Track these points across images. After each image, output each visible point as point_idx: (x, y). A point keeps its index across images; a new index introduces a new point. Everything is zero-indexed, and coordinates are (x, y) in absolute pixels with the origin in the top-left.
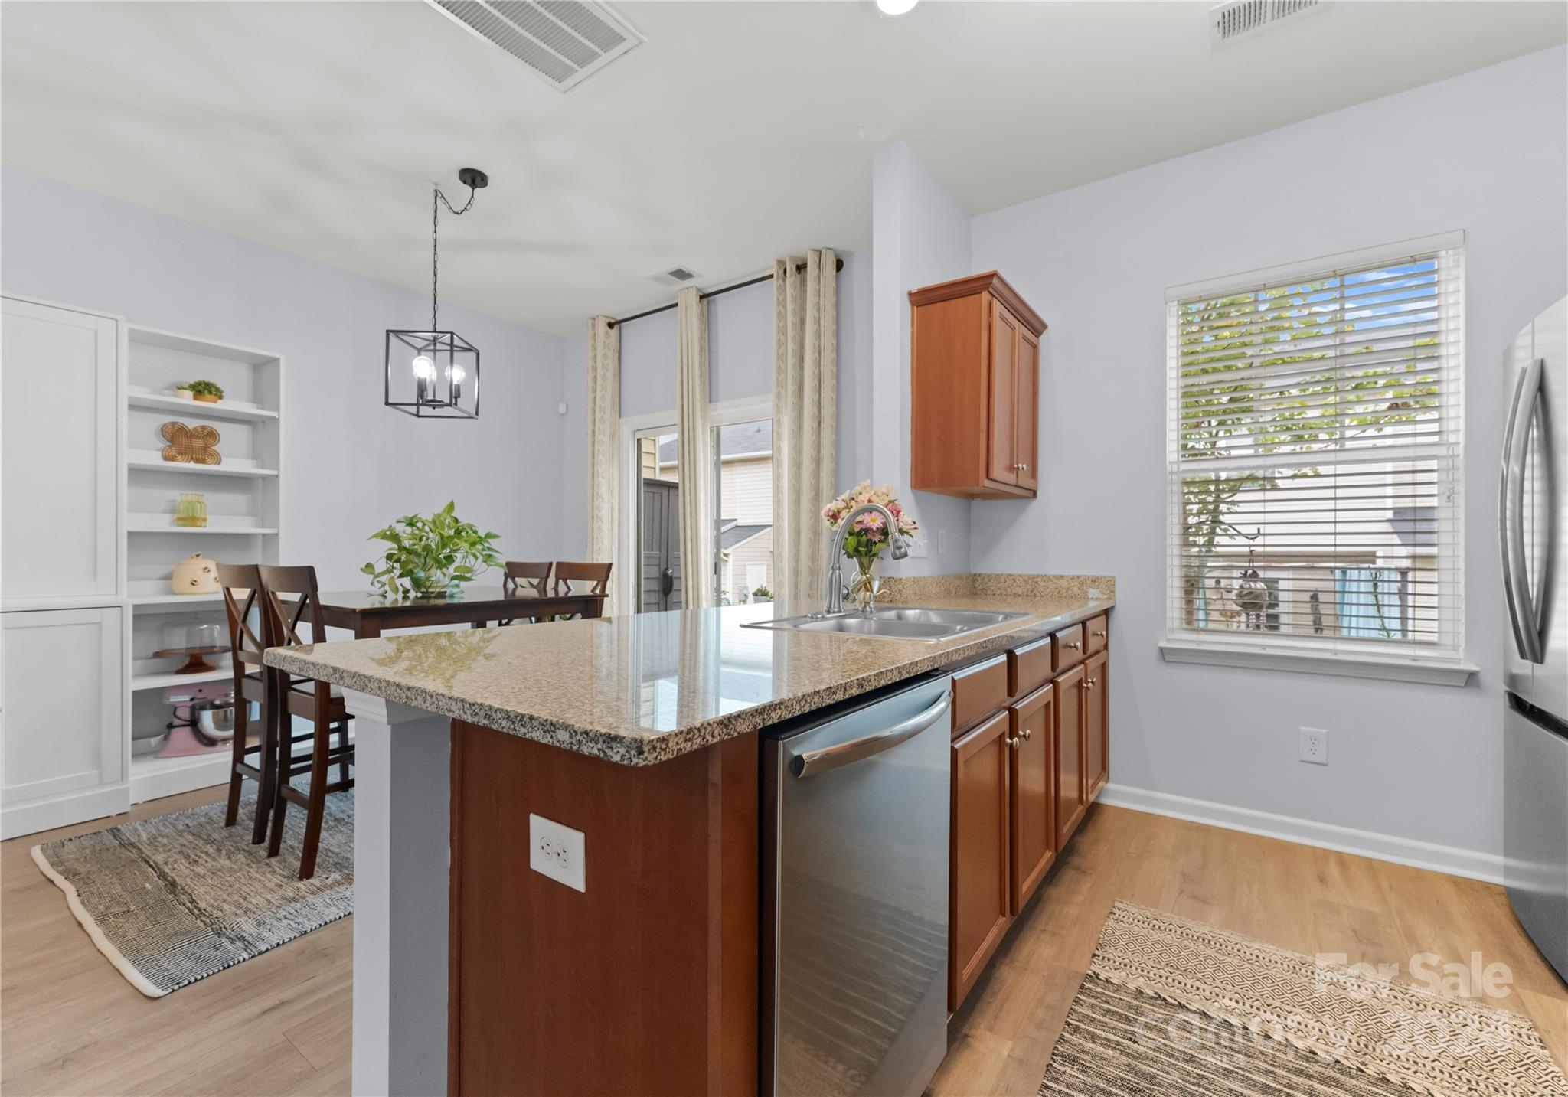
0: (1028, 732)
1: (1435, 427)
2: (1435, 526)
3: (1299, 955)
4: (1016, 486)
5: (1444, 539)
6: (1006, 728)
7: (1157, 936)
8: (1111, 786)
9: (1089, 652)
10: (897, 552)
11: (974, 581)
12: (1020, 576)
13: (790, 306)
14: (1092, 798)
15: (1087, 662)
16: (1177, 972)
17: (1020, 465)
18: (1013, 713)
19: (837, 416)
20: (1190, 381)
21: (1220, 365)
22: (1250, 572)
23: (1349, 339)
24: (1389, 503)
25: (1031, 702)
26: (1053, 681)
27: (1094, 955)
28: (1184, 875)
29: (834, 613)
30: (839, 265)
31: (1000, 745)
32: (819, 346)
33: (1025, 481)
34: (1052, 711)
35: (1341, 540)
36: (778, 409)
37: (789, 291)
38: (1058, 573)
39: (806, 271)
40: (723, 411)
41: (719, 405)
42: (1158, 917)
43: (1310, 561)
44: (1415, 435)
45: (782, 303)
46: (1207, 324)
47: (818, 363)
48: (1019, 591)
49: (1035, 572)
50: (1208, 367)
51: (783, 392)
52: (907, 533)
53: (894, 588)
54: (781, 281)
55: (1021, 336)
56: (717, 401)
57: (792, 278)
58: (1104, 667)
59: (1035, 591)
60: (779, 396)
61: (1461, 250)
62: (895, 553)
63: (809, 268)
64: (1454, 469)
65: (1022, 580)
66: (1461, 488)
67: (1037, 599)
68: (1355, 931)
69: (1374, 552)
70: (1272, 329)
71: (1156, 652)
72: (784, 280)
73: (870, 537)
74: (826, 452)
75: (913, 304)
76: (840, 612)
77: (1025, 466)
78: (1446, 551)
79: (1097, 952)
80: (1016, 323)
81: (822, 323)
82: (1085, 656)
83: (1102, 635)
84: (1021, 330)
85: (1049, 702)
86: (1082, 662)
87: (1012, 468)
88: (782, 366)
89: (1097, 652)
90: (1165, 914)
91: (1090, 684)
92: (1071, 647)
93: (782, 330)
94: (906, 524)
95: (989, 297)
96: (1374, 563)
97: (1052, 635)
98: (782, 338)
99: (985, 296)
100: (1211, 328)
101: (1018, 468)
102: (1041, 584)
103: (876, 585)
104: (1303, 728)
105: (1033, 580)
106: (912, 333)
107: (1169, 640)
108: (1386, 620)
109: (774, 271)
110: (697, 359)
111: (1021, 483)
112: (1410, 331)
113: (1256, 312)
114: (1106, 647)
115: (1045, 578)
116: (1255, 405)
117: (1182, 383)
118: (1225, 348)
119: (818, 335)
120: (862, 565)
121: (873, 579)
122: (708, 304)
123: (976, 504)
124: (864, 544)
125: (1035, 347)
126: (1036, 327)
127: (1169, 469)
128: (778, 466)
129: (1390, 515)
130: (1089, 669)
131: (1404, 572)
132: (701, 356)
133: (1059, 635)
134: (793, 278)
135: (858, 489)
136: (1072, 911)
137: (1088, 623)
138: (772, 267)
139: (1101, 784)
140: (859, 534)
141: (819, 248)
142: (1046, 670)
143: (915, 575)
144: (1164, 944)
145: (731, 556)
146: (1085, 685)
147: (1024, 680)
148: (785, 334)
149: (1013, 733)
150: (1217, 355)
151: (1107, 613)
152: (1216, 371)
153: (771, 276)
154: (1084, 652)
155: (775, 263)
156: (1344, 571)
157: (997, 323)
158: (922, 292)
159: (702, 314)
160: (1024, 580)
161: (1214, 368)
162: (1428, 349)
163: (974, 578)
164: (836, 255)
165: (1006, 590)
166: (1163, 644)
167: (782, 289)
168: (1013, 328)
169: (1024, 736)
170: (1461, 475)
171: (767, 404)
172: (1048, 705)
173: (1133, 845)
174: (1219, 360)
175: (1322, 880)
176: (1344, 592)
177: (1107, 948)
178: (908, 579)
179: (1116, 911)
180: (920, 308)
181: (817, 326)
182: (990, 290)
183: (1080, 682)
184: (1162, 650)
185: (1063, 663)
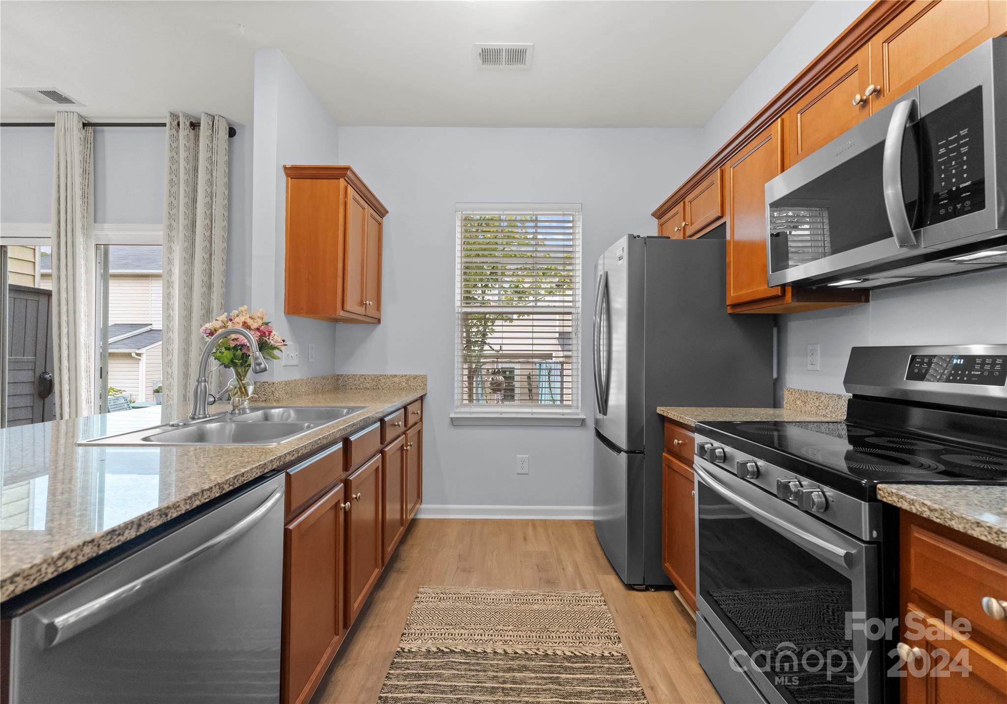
0: (359, 494)
1: (570, 299)
2: (570, 342)
3: (512, 590)
4: (365, 316)
5: (574, 348)
6: (341, 496)
7: (442, 605)
8: (423, 506)
9: (409, 426)
10: (258, 368)
11: (338, 380)
12: (369, 376)
13: (182, 154)
14: (410, 517)
15: (408, 432)
16: (451, 627)
17: (368, 302)
18: (347, 484)
19: (228, 251)
20: (470, 260)
21: (486, 253)
22: (496, 370)
23: (539, 249)
24: (557, 329)
25: (362, 472)
26: (382, 452)
27: (403, 634)
28: (460, 556)
29: (199, 419)
30: (232, 132)
31: (336, 510)
32: (211, 192)
33: (372, 312)
34: (381, 473)
35: (536, 348)
36: (170, 239)
37: (182, 141)
38: (393, 373)
39: (199, 129)
40: (108, 232)
41: (106, 226)
42: (443, 592)
43: (527, 358)
44: (564, 301)
45: (175, 150)
46: (480, 229)
47: (210, 206)
48: (368, 385)
49: (378, 373)
50: (480, 253)
51: (174, 224)
52: (278, 349)
53: (268, 390)
54: (174, 132)
55: (369, 215)
56: (104, 222)
57: (184, 131)
58: (420, 433)
59: (379, 386)
60: (170, 227)
61: (580, 213)
62: (255, 368)
63: (202, 127)
64: (578, 320)
65: (370, 378)
66: (580, 330)
67: (380, 391)
68: (538, 566)
69: (552, 354)
70: (508, 237)
71: (448, 420)
72: (178, 132)
73: (244, 351)
74: (217, 279)
75: (288, 175)
76: (206, 417)
77: (371, 303)
78: (575, 354)
79: (405, 631)
80: (366, 206)
81: (214, 174)
82: (406, 429)
83: (417, 413)
84: (369, 210)
85: (378, 467)
86: (404, 433)
87: (362, 304)
88: (175, 202)
89: (416, 424)
90: (448, 587)
91: (408, 447)
92: (395, 425)
93: (174, 172)
94: (276, 342)
95: (346, 183)
96: (552, 359)
97: (382, 420)
98: (175, 179)
99: (342, 182)
100: (483, 231)
101: (366, 304)
102: (383, 381)
103: (251, 389)
104: (518, 456)
105: (377, 378)
106: (287, 197)
107: (456, 413)
108: (553, 396)
109: (167, 121)
110: (78, 180)
111: (369, 314)
112: (562, 249)
113: (500, 226)
114: (421, 420)
115: (385, 377)
116: (499, 278)
117: (464, 260)
118: (487, 244)
119: (210, 183)
120: (238, 374)
121: (249, 384)
122: (94, 132)
123: (340, 326)
124: (240, 358)
125: (380, 224)
126: (381, 212)
127: (457, 311)
128: (169, 285)
129: (557, 335)
130: (409, 436)
131: (562, 363)
132: (84, 178)
133: (386, 419)
134: (187, 132)
135: (235, 312)
136: (391, 605)
137: (408, 407)
138: (166, 118)
139: (417, 506)
140: (235, 348)
141: (212, 114)
142: (378, 445)
143: (286, 379)
144: (445, 609)
145: (144, 355)
146: (405, 448)
147: (356, 456)
148: (177, 175)
149: (347, 497)
150: (484, 247)
151: (422, 398)
152: (484, 256)
153: (164, 125)
154: (405, 425)
155: (168, 115)
156: (540, 364)
157: (351, 202)
158: (294, 168)
159: (86, 139)
160: (372, 379)
161: (483, 254)
162: (568, 260)
163: (337, 377)
164: (229, 124)
165: (359, 385)
166: (453, 415)
167: (175, 139)
168: (364, 209)
169: (356, 498)
170: (580, 323)
171: (158, 233)
172: (377, 469)
173: (433, 544)
174: (485, 250)
175: (525, 539)
176: (540, 375)
177: (411, 626)
178: (280, 383)
179: (420, 595)
180: (293, 180)
181: (209, 176)
182: (346, 178)
183: (402, 447)
184: (452, 419)
185: (389, 437)
